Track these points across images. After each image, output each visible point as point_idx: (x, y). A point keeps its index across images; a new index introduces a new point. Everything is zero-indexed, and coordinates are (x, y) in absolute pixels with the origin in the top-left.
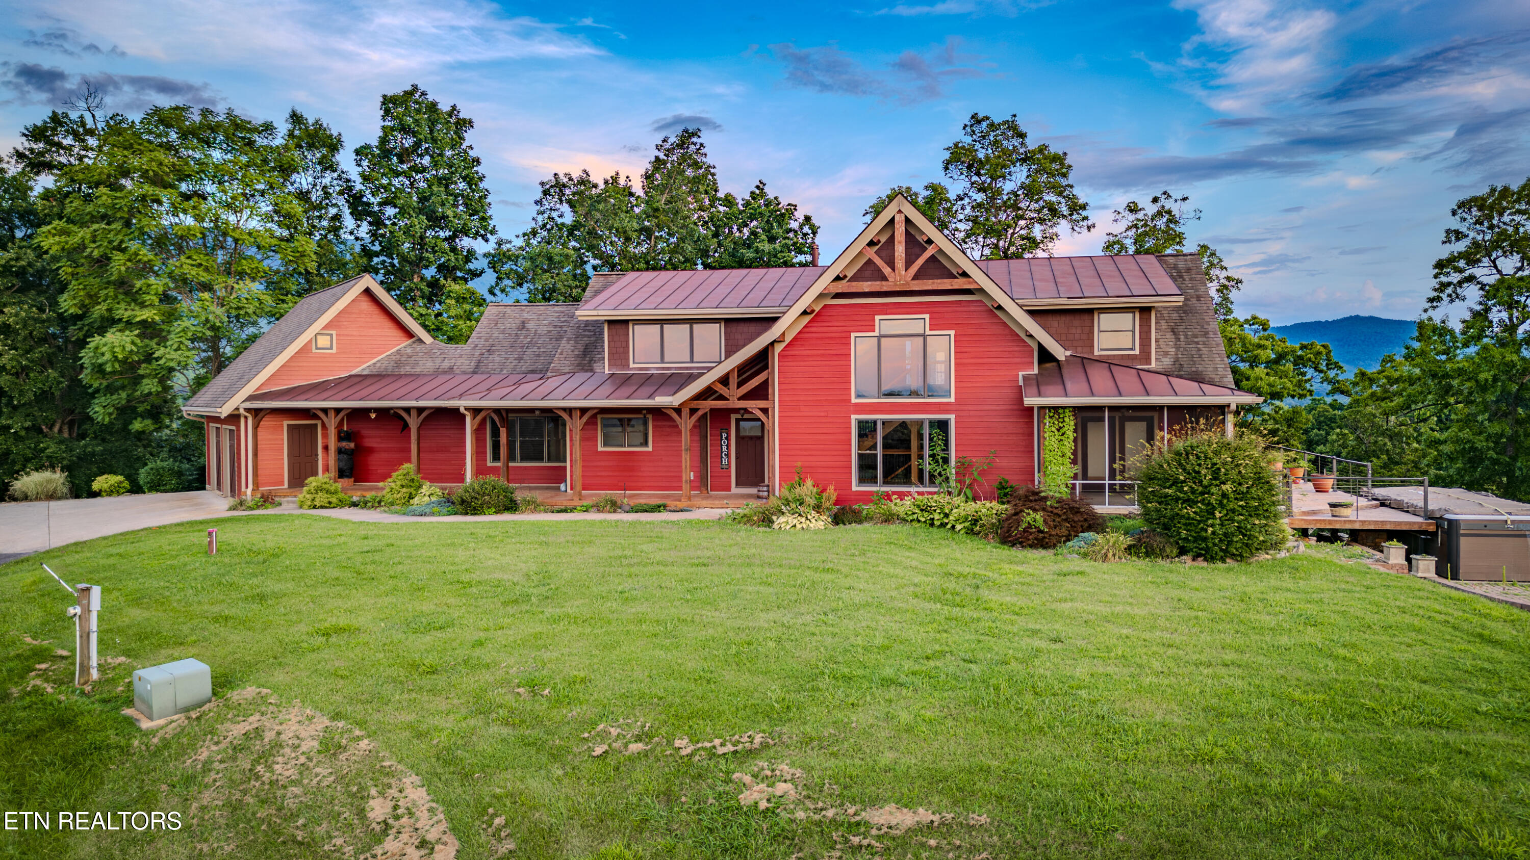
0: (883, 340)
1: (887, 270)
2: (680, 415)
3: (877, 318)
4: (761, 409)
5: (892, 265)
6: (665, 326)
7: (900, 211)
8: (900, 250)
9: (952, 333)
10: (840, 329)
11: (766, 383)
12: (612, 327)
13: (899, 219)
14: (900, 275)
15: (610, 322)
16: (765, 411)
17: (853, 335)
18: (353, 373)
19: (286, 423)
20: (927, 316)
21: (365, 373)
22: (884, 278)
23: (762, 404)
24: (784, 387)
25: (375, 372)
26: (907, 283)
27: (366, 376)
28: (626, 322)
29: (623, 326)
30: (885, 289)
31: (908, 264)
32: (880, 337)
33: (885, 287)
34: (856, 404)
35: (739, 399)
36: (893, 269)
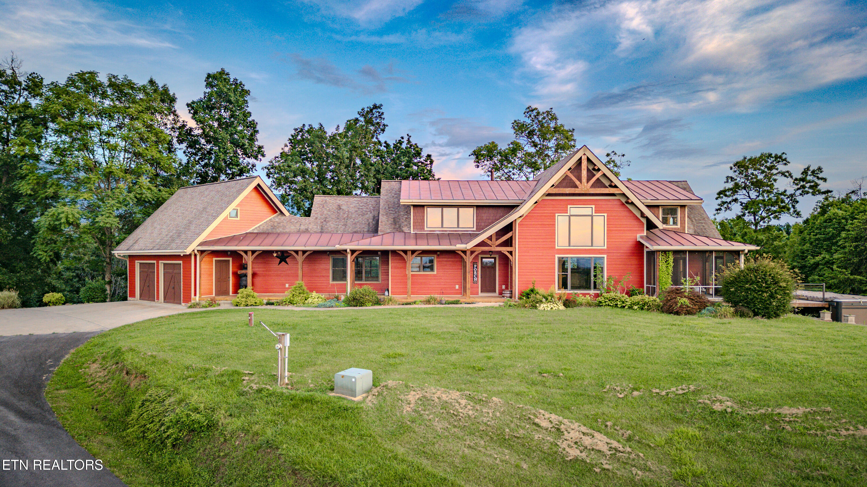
0: (571, 217)
1: (578, 183)
2: (466, 255)
3: (569, 206)
4: (508, 252)
5: (580, 180)
6: (444, 209)
7: (584, 154)
8: (584, 173)
9: (606, 215)
10: (549, 212)
11: (511, 238)
12: (415, 208)
13: (584, 159)
14: (584, 185)
15: (414, 206)
16: (511, 253)
17: (557, 215)
18: (248, 231)
19: (214, 259)
20: (593, 206)
21: (255, 231)
22: (576, 187)
23: (509, 249)
24: (521, 240)
25: (261, 231)
26: (588, 190)
27: (257, 233)
28: (423, 206)
29: (422, 209)
30: (577, 192)
31: (588, 180)
32: (570, 216)
33: (577, 191)
34: (558, 249)
35: (496, 246)
36: (581, 183)
